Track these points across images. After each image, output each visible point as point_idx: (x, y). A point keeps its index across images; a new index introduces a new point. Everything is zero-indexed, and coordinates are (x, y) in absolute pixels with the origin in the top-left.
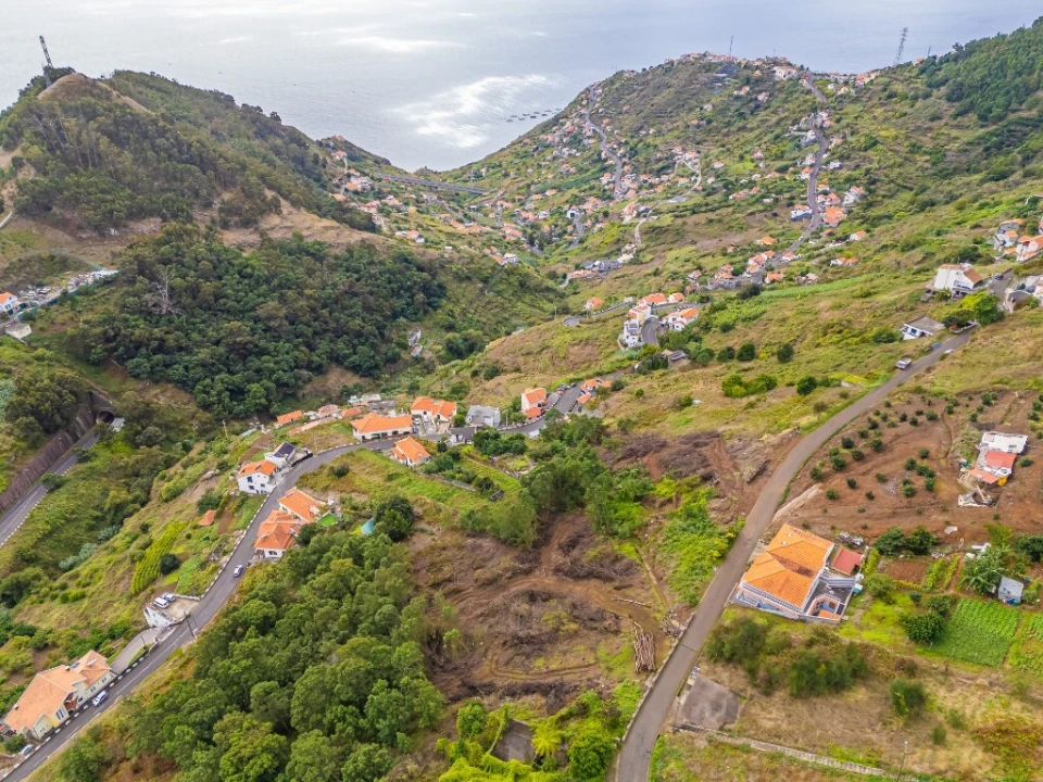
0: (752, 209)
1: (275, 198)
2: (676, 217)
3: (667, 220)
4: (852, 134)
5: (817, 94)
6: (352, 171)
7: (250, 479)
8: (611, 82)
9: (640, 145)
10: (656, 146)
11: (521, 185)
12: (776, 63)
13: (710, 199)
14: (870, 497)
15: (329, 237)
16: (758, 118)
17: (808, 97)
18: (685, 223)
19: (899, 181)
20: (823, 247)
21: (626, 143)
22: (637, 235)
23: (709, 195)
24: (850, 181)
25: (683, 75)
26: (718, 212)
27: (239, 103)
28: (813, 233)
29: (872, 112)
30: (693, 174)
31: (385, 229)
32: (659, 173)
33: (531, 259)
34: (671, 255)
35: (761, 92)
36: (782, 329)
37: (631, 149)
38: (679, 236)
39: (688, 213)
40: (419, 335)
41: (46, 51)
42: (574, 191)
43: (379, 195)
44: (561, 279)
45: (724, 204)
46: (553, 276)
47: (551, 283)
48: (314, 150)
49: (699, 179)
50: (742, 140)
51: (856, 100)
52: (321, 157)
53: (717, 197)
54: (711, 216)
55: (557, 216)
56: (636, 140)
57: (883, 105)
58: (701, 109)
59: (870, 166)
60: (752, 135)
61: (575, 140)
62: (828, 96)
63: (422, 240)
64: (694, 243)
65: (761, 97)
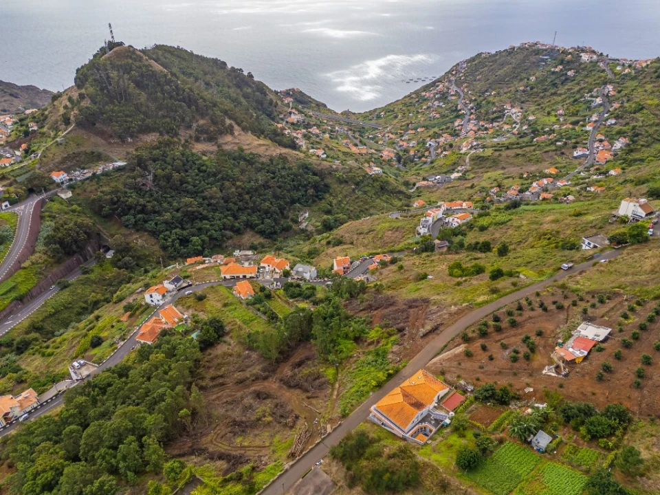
0: (548, 149)
1: (231, 126)
2: (496, 150)
3: (489, 152)
4: (628, 101)
5: (608, 72)
6: (294, 111)
7: (151, 296)
8: (473, 59)
9: (484, 102)
10: (494, 103)
11: (403, 124)
12: (583, 51)
13: (521, 140)
14: (491, 358)
15: (261, 150)
16: (566, 87)
17: (602, 74)
18: (500, 155)
19: (655, 136)
20: (589, 178)
21: (475, 100)
22: (467, 160)
23: (521, 137)
24: (620, 133)
25: (520, 57)
26: (524, 149)
27: (229, 66)
28: (585, 168)
29: (644, 87)
30: (515, 122)
31: (304, 148)
32: (493, 120)
33: (396, 172)
34: (486, 175)
35: (570, 69)
36: (516, 233)
37: (478, 104)
38: (494, 163)
39: (503, 149)
40: (307, 215)
41: (111, 31)
42: (436, 130)
43: (307, 126)
44: (412, 186)
45: (529, 144)
46: (407, 184)
47: (403, 188)
48: (271, 96)
49: (518, 126)
50: (553, 102)
51: (634, 78)
52: (275, 101)
53: (526, 139)
54: (519, 151)
55: (421, 145)
56: (482, 98)
57: (652, 82)
58: (528, 79)
59: (635, 124)
60: (560, 98)
61: (444, 96)
62: (615, 74)
63: (325, 156)
64: (503, 168)
65: (569, 73)
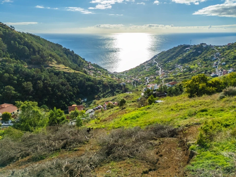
0: (198, 74)
2: (175, 77)
3: (172, 78)
4: (228, 56)
5: (216, 49)
10: (170, 64)
13: (185, 73)
16: (199, 57)
18: (177, 79)
21: (163, 64)
22: (163, 81)
31: (92, 76)
32: (171, 70)
39: (178, 76)
42: (148, 74)
45: (189, 74)
49: (182, 70)
50: (194, 62)
51: (228, 49)
54: (185, 77)
55: (143, 79)
56: (165, 64)
58: (183, 55)
61: (151, 65)
62: (219, 50)
65: (199, 52)
